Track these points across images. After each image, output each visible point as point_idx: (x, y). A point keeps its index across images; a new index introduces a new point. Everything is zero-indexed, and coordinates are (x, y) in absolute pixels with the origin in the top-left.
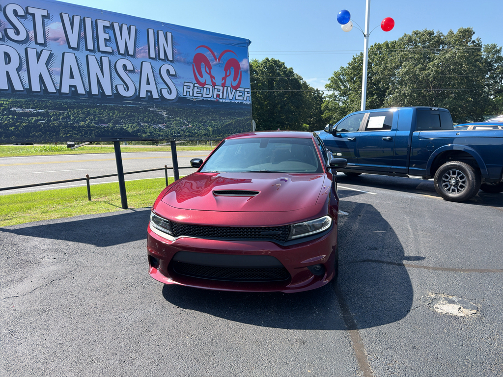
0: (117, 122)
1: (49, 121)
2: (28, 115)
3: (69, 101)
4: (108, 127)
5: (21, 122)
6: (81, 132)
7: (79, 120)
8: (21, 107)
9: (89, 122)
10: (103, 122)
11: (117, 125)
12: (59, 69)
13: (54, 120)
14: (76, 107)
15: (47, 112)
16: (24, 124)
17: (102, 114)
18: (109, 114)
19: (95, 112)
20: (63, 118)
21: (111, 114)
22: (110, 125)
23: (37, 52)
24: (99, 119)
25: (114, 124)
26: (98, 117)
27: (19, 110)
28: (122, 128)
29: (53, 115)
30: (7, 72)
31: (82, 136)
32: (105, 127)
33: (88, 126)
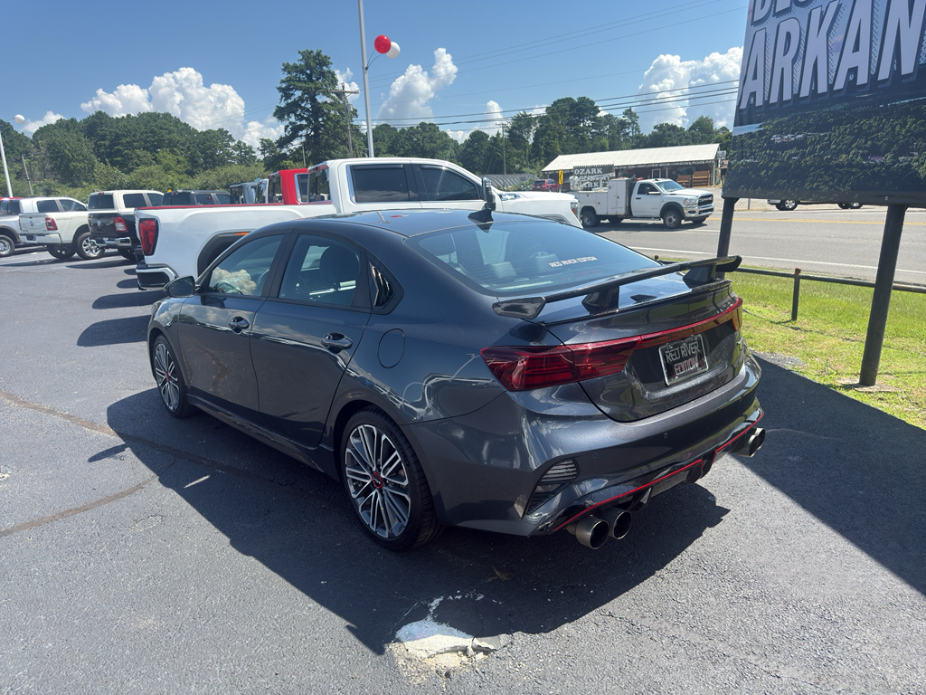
0: (905, 150)
1: (803, 155)
2: (784, 146)
3: (839, 107)
4: (882, 164)
5: (775, 161)
6: (832, 180)
7: (841, 149)
8: (780, 133)
9: (854, 154)
10: (875, 151)
11: (901, 159)
12: (843, 36)
13: (810, 153)
14: (845, 120)
15: (805, 138)
16: (776, 164)
17: (882, 130)
18: (893, 129)
19: (870, 127)
20: (821, 149)
21: (897, 128)
22: (888, 158)
23: (822, 12)
24: (873, 145)
25: (895, 158)
26: (872, 139)
27: (777, 139)
28: (909, 166)
29: (810, 144)
30: (783, 69)
31: (831, 187)
32: (876, 165)
33: (850, 165)
